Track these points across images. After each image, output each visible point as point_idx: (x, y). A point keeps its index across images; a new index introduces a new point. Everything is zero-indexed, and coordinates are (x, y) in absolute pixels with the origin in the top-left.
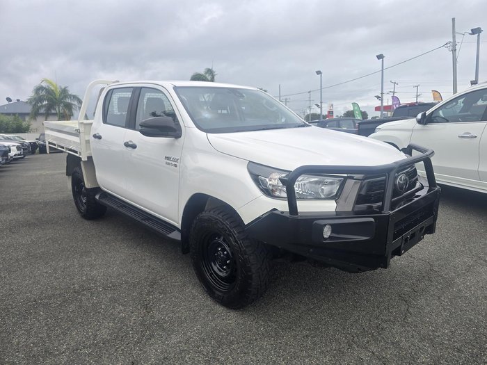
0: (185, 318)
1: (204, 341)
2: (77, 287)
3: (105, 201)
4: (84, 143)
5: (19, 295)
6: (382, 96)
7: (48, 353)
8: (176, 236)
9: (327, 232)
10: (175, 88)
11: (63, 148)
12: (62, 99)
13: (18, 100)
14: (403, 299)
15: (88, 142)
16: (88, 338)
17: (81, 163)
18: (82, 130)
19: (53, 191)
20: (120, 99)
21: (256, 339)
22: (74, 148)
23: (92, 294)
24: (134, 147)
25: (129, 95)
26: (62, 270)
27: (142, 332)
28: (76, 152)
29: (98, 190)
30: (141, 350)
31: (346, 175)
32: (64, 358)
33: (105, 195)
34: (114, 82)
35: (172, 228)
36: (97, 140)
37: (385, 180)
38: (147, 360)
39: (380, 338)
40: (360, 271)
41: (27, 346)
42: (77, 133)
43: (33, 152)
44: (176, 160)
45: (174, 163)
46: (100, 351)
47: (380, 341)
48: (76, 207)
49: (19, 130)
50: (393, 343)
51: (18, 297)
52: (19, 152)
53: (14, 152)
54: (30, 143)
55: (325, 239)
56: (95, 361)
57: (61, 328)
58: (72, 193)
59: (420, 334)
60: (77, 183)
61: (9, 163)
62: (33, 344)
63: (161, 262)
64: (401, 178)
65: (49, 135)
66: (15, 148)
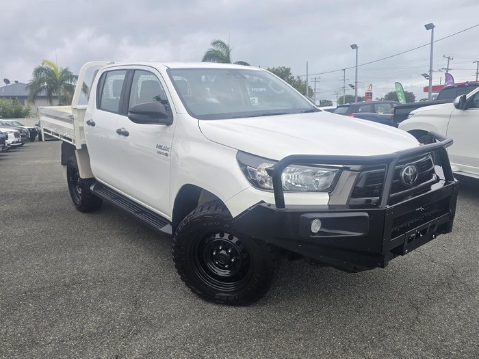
0: (174, 316)
1: (191, 339)
2: (67, 280)
3: (100, 193)
4: (77, 130)
5: (9, 286)
6: (431, 74)
7: (34, 343)
8: (168, 229)
9: (316, 227)
10: (169, 71)
11: (58, 135)
12: (63, 80)
13: (16, 82)
14: (413, 306)
15: (82, 129)
16: (75, 331)
17: (76, 151)
18: (76, 116)
19: (50, 181)
20: (116, 82)
21: (245, 340)
22: (68, 136)
23: (82, 288)
24: (126, 134)
25: (122, 77)
26: (54, 263)
27: (129, 327)
28: (70, 140)
29: (92, 180)
30: (126, 344)
31: (341, 166)
32: (50, 349)
33: (100, 186)
34: (109, 64)
35: (163, 221)
36: (90, 127)
37: (383, 173)
38: (131, 354)
39: (380, 345)
40: (355, 270)
41: (14, 335)
42: (70, 120)
43: (32, 140)
44: (167, 149)
45: (165, 152)
46: (85, 343)
47: (380, 347)
48: (71, 199)
49: (18, 115)
50: (393, 351)
51: (8, 289)
52: (17, 139)
53: (11, 139)
54: (29, 129)
55: (314, 234)
56: (80, 353)
57: (49, 320)
58: (67, 184)
59: (425, 343)
60: (72, 172)
61: (7, 151)
62: (21, 334)
63: (156, 258)
64: (408, 171)
65: (43, 121)
66: (12, 135)
